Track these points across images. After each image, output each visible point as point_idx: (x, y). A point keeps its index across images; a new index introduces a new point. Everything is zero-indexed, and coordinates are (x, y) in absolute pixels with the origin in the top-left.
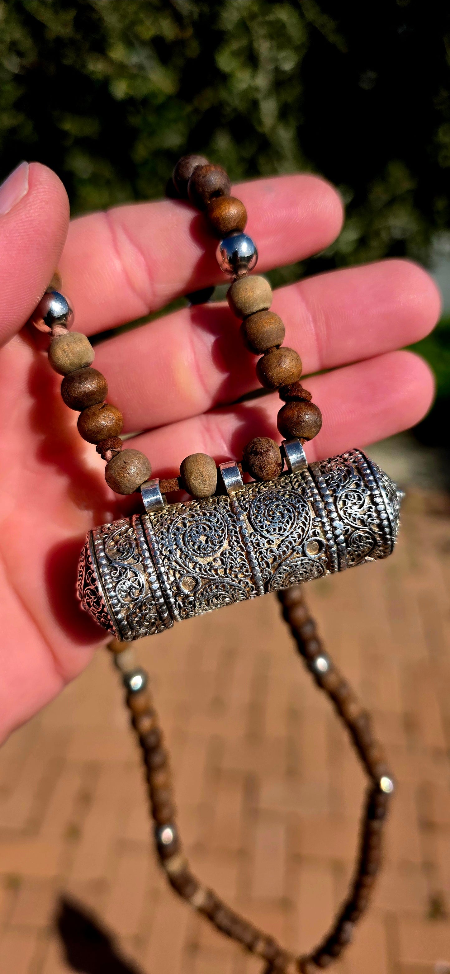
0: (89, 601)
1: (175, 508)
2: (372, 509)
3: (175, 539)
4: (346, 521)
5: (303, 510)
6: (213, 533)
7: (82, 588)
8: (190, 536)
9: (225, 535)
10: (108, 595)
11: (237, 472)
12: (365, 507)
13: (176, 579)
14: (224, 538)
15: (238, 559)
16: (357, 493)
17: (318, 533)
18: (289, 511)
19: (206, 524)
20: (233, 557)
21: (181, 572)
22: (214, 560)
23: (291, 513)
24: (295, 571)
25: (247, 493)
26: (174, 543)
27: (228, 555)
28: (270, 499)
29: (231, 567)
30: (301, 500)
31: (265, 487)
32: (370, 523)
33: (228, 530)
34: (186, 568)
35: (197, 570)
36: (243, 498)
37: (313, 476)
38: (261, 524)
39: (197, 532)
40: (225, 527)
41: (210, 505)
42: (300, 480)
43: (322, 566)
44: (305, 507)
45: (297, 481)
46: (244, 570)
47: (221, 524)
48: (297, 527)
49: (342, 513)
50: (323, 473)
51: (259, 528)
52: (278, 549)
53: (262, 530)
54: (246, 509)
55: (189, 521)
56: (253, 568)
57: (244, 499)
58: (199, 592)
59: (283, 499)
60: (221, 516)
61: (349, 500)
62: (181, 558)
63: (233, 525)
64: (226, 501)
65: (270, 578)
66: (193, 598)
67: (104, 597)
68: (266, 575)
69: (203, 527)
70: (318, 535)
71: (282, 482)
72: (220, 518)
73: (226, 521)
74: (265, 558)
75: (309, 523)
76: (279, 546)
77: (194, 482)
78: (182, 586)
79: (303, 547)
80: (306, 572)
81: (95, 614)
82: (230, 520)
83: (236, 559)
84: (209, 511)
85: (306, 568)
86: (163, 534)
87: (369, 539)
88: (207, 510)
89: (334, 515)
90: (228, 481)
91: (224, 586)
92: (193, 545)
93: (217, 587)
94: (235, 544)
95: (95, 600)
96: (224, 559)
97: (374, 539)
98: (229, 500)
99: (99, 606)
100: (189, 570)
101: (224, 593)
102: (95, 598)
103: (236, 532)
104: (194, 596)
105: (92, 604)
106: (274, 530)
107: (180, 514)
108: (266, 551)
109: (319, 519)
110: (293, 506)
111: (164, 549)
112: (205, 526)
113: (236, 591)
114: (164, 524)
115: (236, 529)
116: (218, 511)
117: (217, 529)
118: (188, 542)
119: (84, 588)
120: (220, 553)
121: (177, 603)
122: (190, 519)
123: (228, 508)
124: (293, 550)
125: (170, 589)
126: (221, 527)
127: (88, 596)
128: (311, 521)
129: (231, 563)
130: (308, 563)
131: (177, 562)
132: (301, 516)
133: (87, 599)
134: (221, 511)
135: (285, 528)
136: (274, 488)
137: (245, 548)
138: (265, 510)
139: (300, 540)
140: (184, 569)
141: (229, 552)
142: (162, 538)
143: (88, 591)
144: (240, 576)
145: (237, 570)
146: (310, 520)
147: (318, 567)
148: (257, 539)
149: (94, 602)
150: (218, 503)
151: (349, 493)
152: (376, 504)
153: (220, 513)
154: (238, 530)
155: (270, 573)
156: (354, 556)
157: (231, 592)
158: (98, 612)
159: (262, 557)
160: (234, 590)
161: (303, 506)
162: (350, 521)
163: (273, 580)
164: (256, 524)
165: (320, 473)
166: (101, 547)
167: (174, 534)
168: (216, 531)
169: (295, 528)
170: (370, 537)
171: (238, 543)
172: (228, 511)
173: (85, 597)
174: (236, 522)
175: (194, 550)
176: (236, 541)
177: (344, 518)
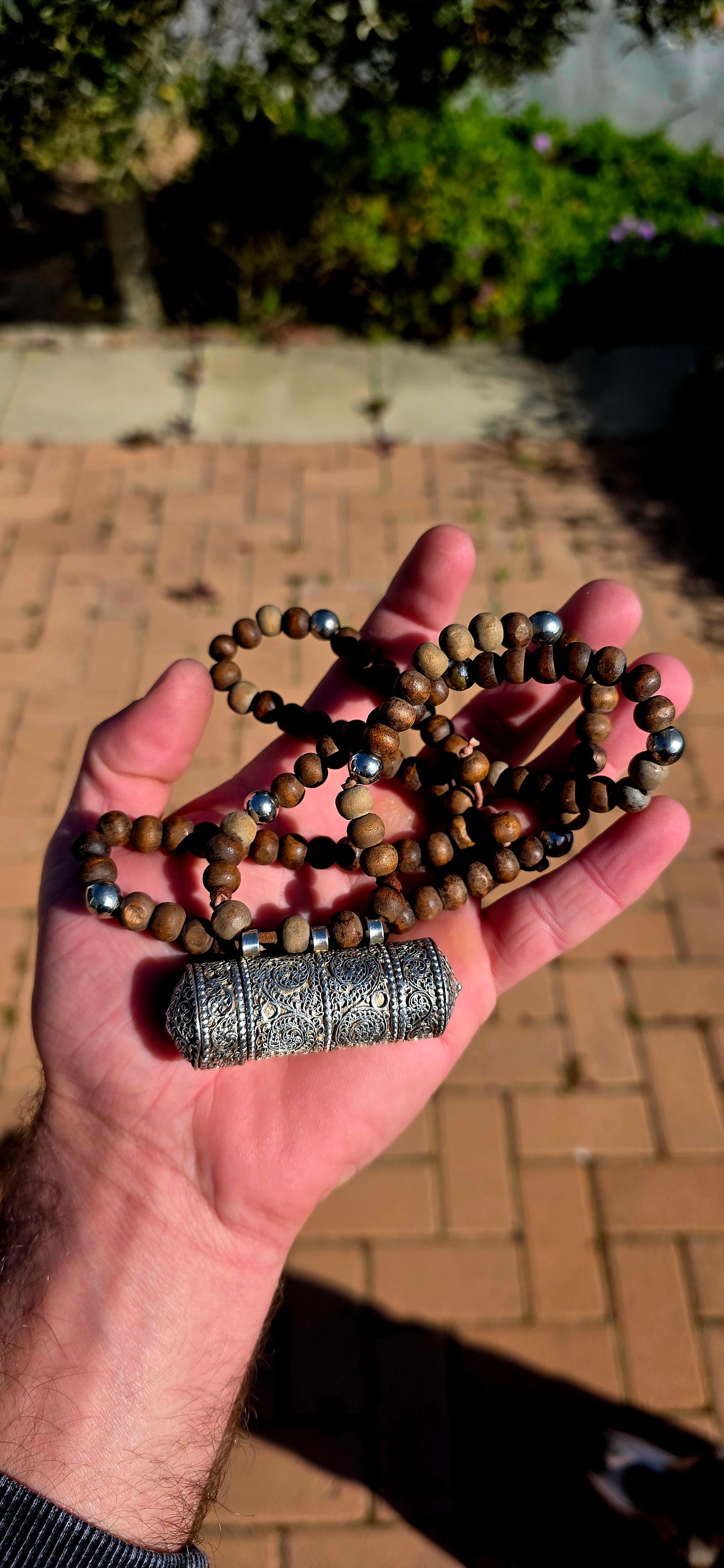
2: (431, 975)
3: (265, 973)
4: (409, 982)
5: (374, 967)
6: (297, 973)
8: (278, 972)
9: (307, 976)
11: (325, 932)
12: (426, 973)
13: (259, 1005)
14: (306, 978)
15: (315, 997)
16: (421, 962)
18: (363, 966)
19: (293, 966)
21: (265, 998)
22: (294, 994)
23: (365, 968)
24: (361, 1019)
25: (330, 952)
26: (264, 975)
27: (307, 992)
28: (349, 957)
29: (308, 1003)
30: (374, 960)
32: (429, 987)
33: (310, 972)
35: (279, 999)
36: (326, 953)
37: (387, 946)
38: (339, 972)
39: (284, 971)
40: (308, 970)
41: (298, 957)
42: (375, 948)
43: (384, 1022)
44: (377, 965)
45: (373, 948)
46: (318, 1008)
47: (305, 967)
48: (368, 980)
50: (395, 945)
51: (336, 975)
52: (349, 995)
54: (328, 960)
55: (279, 963)
56: (325, 1009)
58: (277, 1021)
59: (359, 958)
61: (414, 965)
62: (267, 987)
63: (315, 969)
64: (312, 955)
65: (339, 1022)
66: (270, 1026)
68: (336, 1018)
69: (290, 968)
70: (384, 990)
72: (305, 963)
73: (309, 966)
74: (337, 1001)
75: (378, 978)
76: (351, 992)
78: (263, 1012)
80: (370, 1024)
82: (313, 966)
83: (313, 996)
86: (255, 969)
88: (295, 959)
89: (400, 976)
90: (316, 942)
91: (299, 1020)
92: (279, 980)
93: (292, 1020)
94: (315, 984)
96: (303, 995)
98: (314, 955)
100: (273, 999)
101: (297, 1028)
103: (316, 975)
106: (349, 978)
107: (272, 958)
108: (339, 995)
109: (387, 977)
110: (367, 963)
111: (254, 978)
113: (308, 1028)
114: (257, 962)
115: (317, 972)
118: (276, 976)
120: (300, 989)
122: (280, 961)
123: (313, 958)
124: (362, 999)
125: (253, 1013)
130: (372, 1014)
131: (263, 991)
132: (372, 972)
134: (307, 959)
137: (322, 989)
138: (343, 963)
139: (369, 990)
140: (268, 997)
141: (308, 990)
144: (314, 1013)
145: (312, 1007)
146: (379, 976)
148: (333, 983)
150: (305, 956)
151: (414, 961)
152: (435, 973)
153: (305, 960)
154: (319, 973)
155: (339, 1016)
156: (412, 1017)
157: (303, 1028)
159: (335, 999)
160: (306, 1026)
161: (375, 964)
162: (412, 983)
163: (341, 1024)
164: (334, 971)
165: (392, 945)
167: (265, 969)
168: (300, 972)
169: (366, 980)
171: (317, 983)
172: (312, 960)
174: (317, 968)
175: (279, 983)
176: (315, 982)
177: (408, 979)
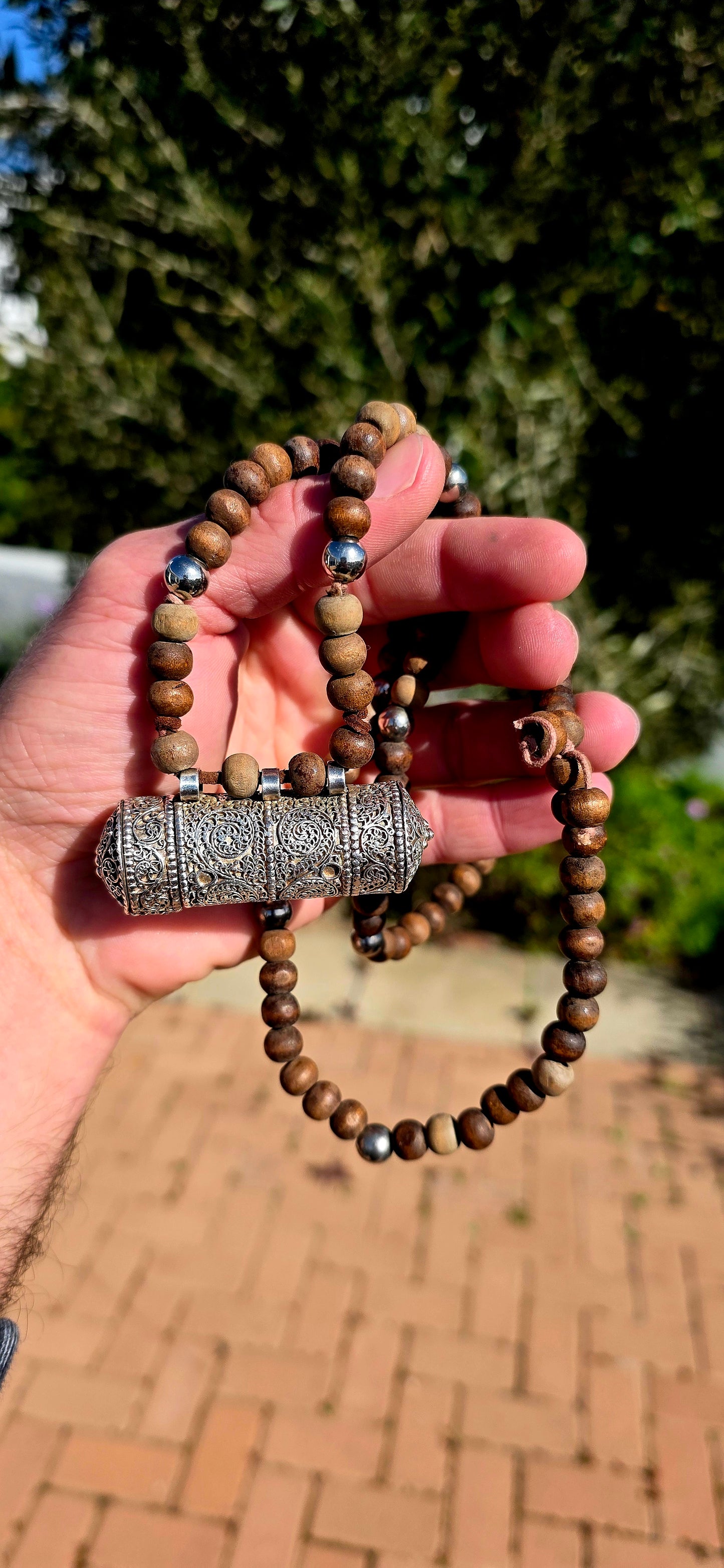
0: (106, 870)
1: (209, 800)
2: (393, 849)
3: (202, 834)
4: (366, 854)
5: (329, 835)
6: (239, 836)
7: (103, 857)
8: (217, 834)
9: (250, 841)
10: (126, 862)
11: (277, 781)
12: (389, 844)
13: (194, 871)
14: (249, 844)
15: (257, 867)
16: (383, 831)
17: (337, 859)
18: (316, 832)
19: (234, 826)
20: (252, 863)
21: (201, 866)
22: (234, 862)
23: (317, 834)
24: (308, 887)
25: (282, 805)
26: (200, 838)
27: (248, 860)
28: (302, 817)
29: (249, 872)
30: (330, 825)
31: (300, 802)
32: (388, 861)
33: (255, 837)
34: (206, 863)
35: (217, 868)
36: (276, 808)
37: (348, 803)
38: (287, 839)
39: (225, 832)
40: (252, 833)
41: (243, 807)
42: (334, 804)
43: (335, 888)
44: (332, 832)
45: (332, 805)
46: (260, 878)
47: (249, 829)
48: (319, 850)
49: (364, 847)
50: (358, 802)
51: (283, 842)
52: (297, 865)
53: (286, 844)
54: (277, 820)
55: (220, 820)
56: (269, 877)
57: (278, 810)
58: (214, 888)
59: (313, 820)
60: (252, 822)
61: (374, 835)
62: (203, 853)
63: (260, 833)
64: (260, 807)
65: (283, 889)
66: (207, 891)
67: (121, 864)
68: (280, 886)
69: (232, 829)
70: (337, 861)
71: (317, 801)
72: (249, 824)
73: (255, 828)
74: (282, 871)
75: (332, 848)
76: (298, 863)
77: (232, 782)
78: (198, 878)
79: (320, 868)
80: (319, 891)
81: (109, 884)
82: (259, 828)
83: (255, 865)
84: (241, 814)
85: (319, 887)
86: (192, 827)
87: (384, 875)
88: (239, 812)
89: (356, 845)
90: (266, 787)
91: (238, 887)
92: (218, 844)
93: (231, 887)
94: (258, 852)
95: (113, 872)
96: (244, 863)
97: (388, 876)
98: (263, 807)
99: (116, 879)
100: (209, 866)
101: (236, 893)
102: (113, 871)
103: (261, 841)
104: (208, 890)
105: (109, 875)
106: (298, 847)
107: (212, 810)
108: (285, 865)
109: (342, 847)
110: (321, 828)
111: (189, 841)
112: (232, 827)
113: (249, 893)
114: (195, 816)
115: (262, 838)
116: (249, 816)
117: (244, 834)
118: (214, 839)
119: (105, 858)
120: (242, 857)
121: (190, 892)
122: (221, 817)
123: (261, 816)
124: (310, 869)
125: (187, 879)
126: (248, 833)
127: (107, 866)
128: (333, 848)
129: (249, 868)
130: (322, 883)
131: (198, 856)
132: (326, 840)
133: (105, 869)
134: (252, 817)
135: (308, 847)
136: (308, 806)
137: (266, 857)
138: (294, 826)
139: (319, 862)
140: (204, 864)
141: (250, 858)
142: (190, 830)
143: (106, 861)
144: (255, 881)
145: (254, 876)
146: (333, 846)
147: (331, 888)
148: (279, 852)
149: (111, 874)
150: (252, 807)
151: (375, 828)
153: (251, 818)
154: (263, 839)
155: (284, 885)
156: (366, 886)
157: (243, 894)
158: (113, 884)
159: (280, 869)
160: (247, 892)
161: (330, 831)
162: (369, 855)
163: (286, 891)
164: (282, 837)
165: (355, 802)
166: (129, 824)
167: (203, 829)
168: (242, 835)
169: (318, 850)
170: (385, 874)
171: (261, 851)
172: (259, 818)
173: (104, 866)
174: (263, 832)
175: (217, 849)
176: (259, 849)
177: (364, 851)
